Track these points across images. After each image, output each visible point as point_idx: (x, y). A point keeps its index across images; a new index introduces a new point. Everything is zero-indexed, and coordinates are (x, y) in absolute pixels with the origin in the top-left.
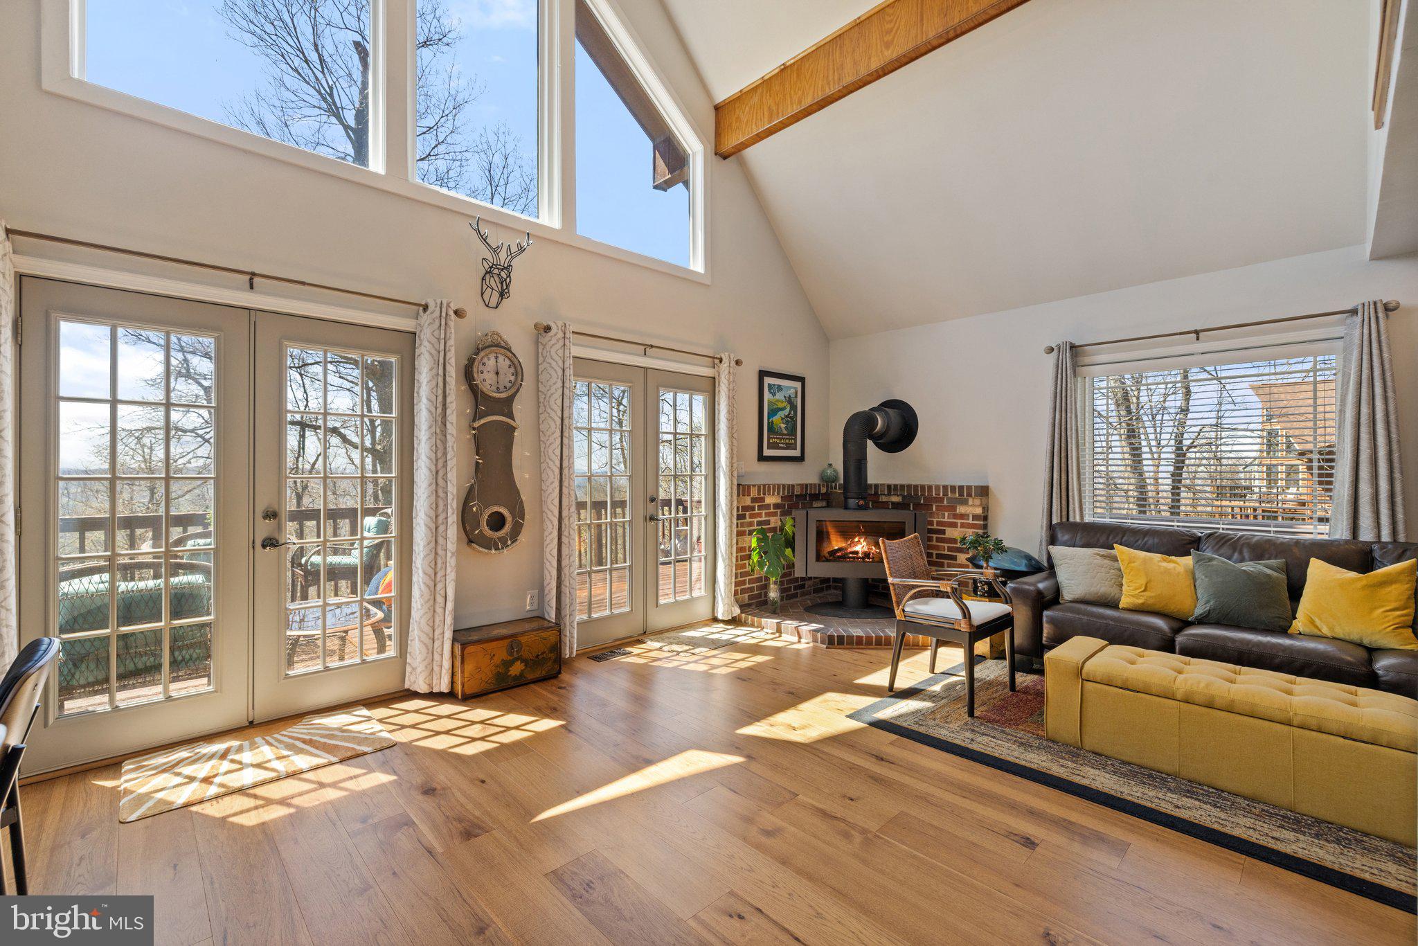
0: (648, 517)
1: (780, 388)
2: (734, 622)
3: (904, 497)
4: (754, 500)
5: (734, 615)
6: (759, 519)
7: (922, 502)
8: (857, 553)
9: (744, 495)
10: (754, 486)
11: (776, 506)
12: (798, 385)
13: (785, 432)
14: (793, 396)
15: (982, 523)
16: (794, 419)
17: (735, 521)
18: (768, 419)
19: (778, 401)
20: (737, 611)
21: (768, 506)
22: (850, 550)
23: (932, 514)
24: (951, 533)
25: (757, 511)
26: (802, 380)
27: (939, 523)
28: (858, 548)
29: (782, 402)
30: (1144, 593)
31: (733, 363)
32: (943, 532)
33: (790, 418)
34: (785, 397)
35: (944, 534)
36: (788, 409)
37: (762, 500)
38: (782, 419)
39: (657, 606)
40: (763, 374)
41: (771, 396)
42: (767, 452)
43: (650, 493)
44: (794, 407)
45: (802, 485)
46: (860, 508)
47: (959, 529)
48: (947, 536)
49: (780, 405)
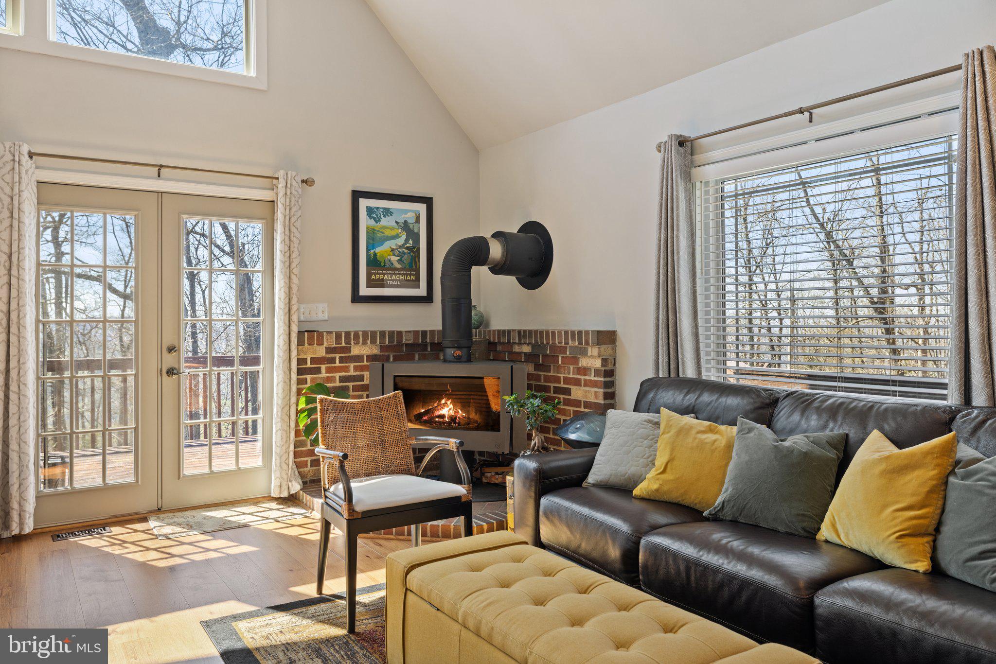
0: (164, 371)
1: (387, 212)
2: (292, 500)
3: (533, 346)
4: (329, 350)
5: (292, 492)
6: (343, 374)
7: (548, 352)
8: (443, 416)
9: (311, 344)
10: (330, 333)
11: (372, 358)
12: (422, 208)
13: (399, 266)
14: (411, 221)
15: (602, 379)
16: (414, 251)
17: (294, 376)
18: (368, 250)
19: (385, 228)
20: (296, 487)
21: (359, 358)
22: (436, 413)
23: (558, 369)
24: (577, 393)
25: (338, 364)
26: (428, 201)
27: (567, 380)
28: (445, 411)
29: (392, 229)
30: (662, 476)
31: (296, 184)
32: (568, 392)
33: (407, 248)
34: (397, 222)
35: (570, 394)
36: (404, 237)
37: (348, 349)
38: (393, 250)
39: (179, 478)
40: (357, 195)
41: (372, 222)
42: (364, 290)
43: (167, 341)
44: (413, 235)
45: (416, 333)
46: (458, 360)
47: (583, 388)
48: (573, 397)
49: (388, 233)
